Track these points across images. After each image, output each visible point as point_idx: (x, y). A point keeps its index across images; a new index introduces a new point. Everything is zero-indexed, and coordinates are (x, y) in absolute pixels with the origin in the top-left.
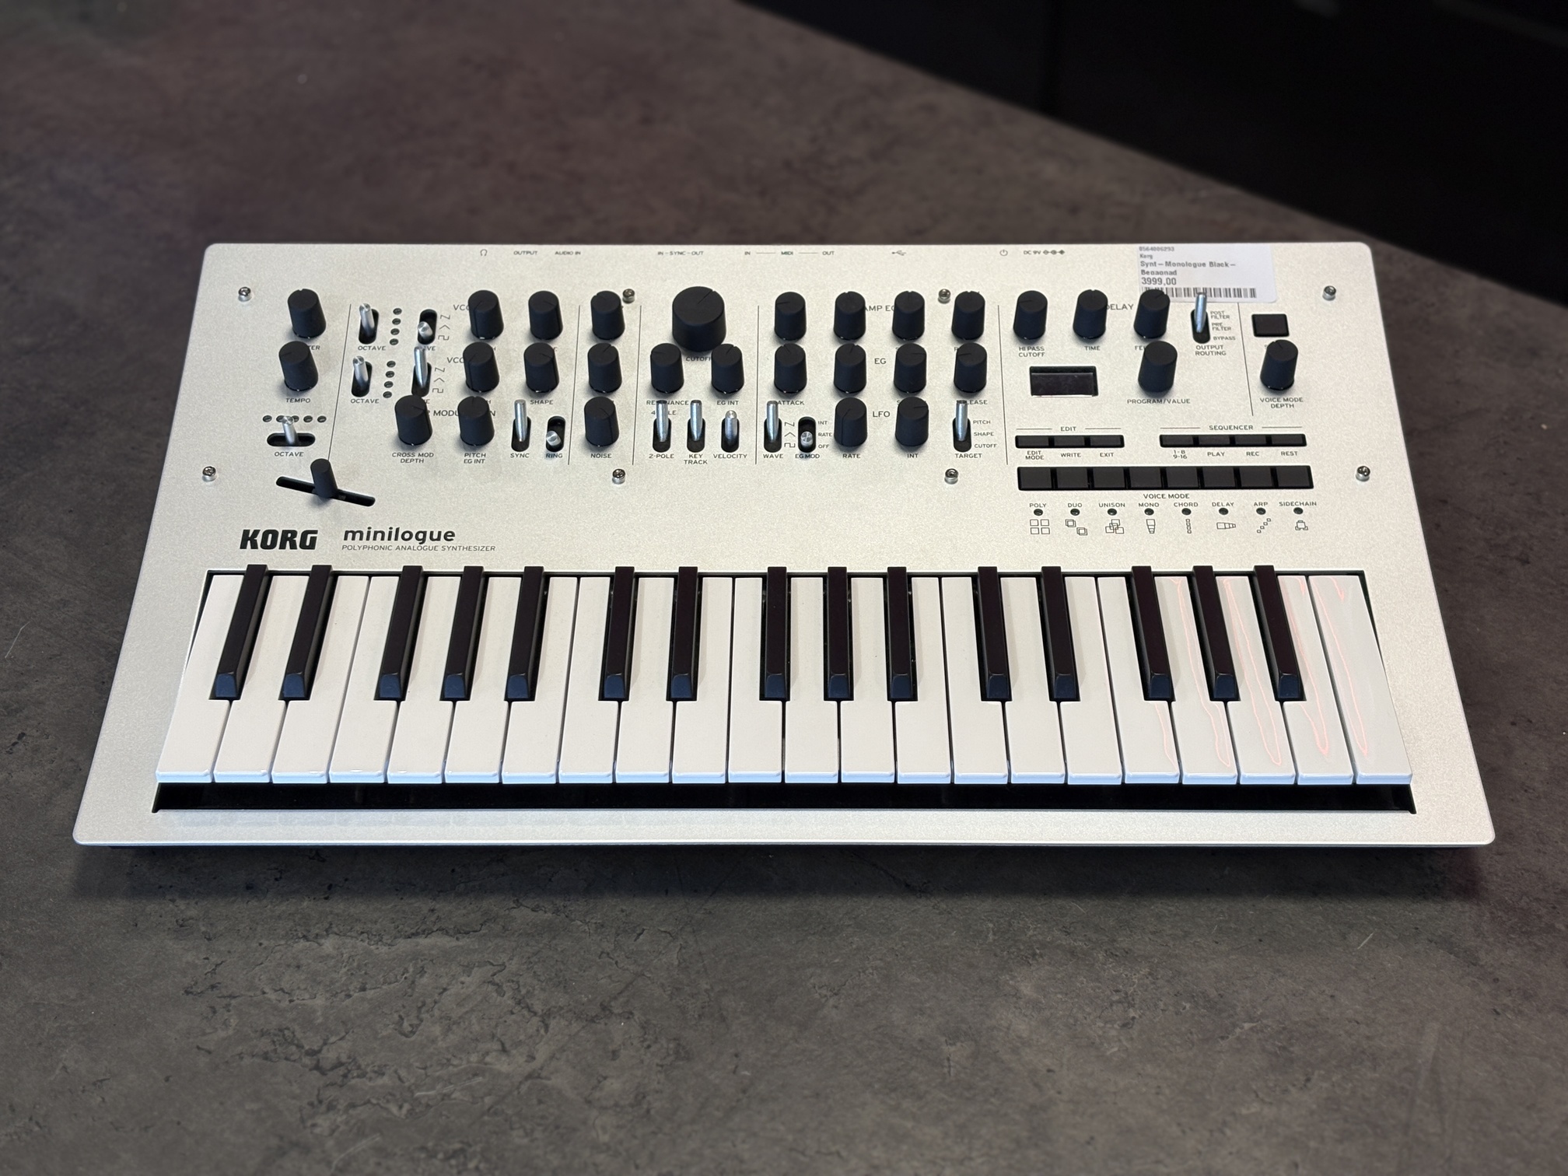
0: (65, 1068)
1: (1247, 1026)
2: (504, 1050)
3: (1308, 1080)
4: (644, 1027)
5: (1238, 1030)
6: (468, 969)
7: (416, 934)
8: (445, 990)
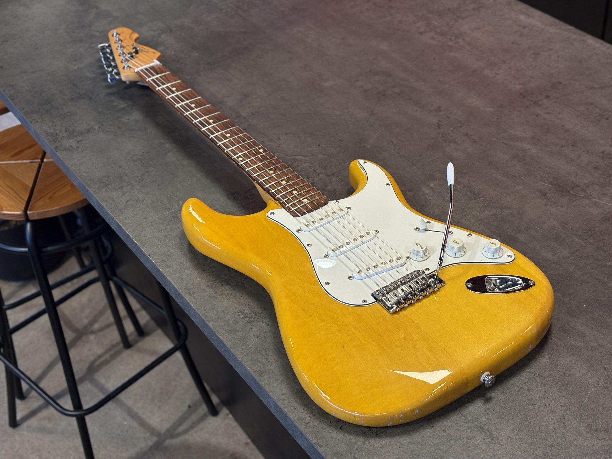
0: (215, 167)
1: (481, 199)
2: (308, 178)
3: (491, 210)
4: (340, 179)
5: (479, 199)
6: (305, 163)
7: (296, 155)
8: (299, 166)
